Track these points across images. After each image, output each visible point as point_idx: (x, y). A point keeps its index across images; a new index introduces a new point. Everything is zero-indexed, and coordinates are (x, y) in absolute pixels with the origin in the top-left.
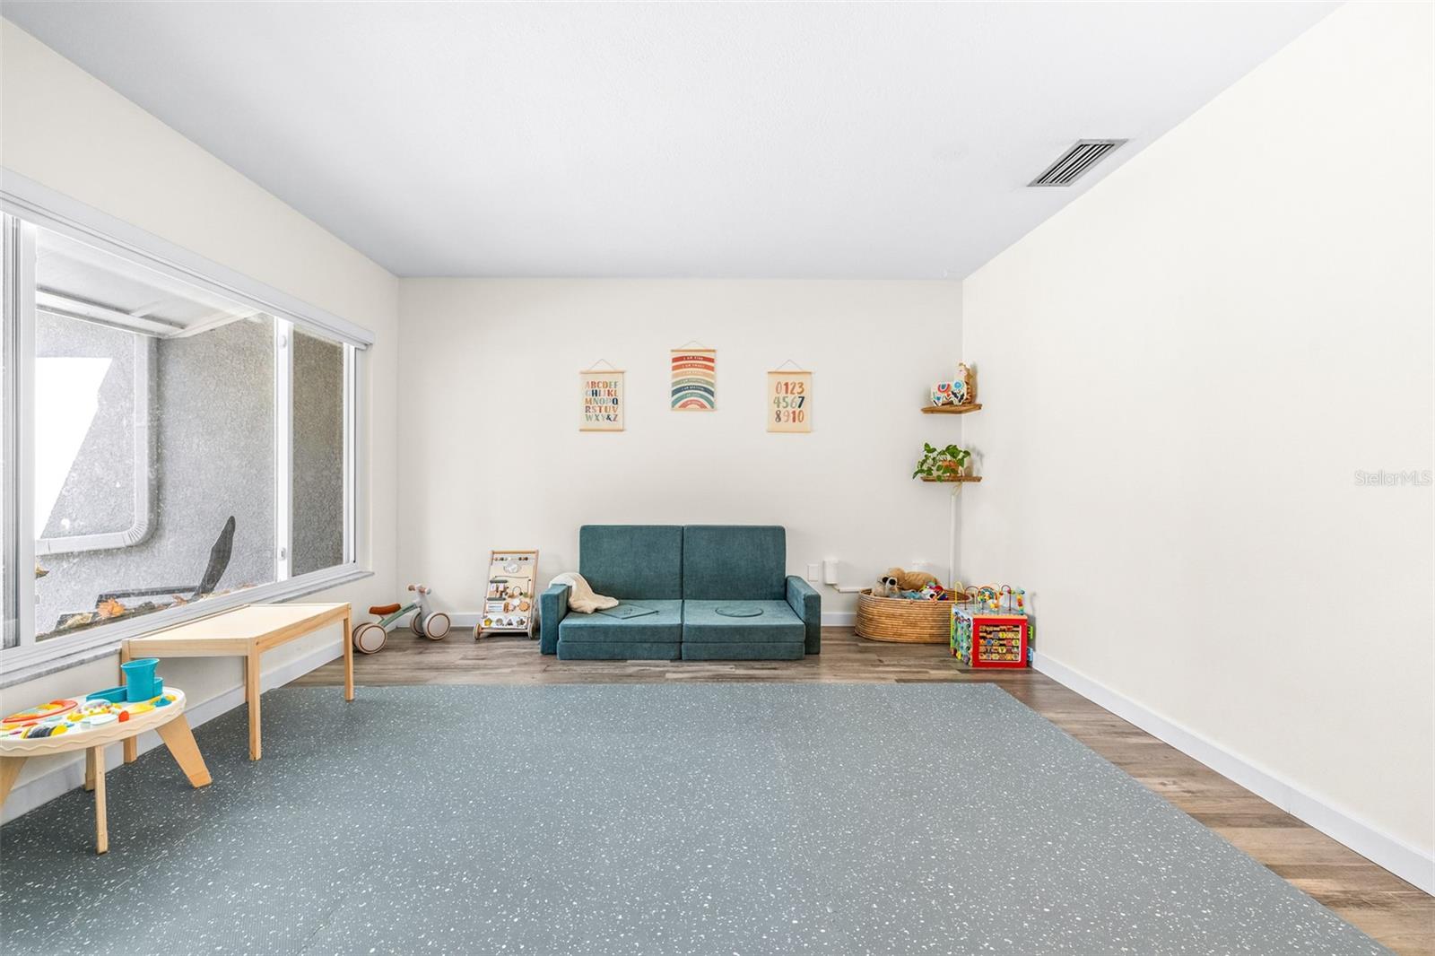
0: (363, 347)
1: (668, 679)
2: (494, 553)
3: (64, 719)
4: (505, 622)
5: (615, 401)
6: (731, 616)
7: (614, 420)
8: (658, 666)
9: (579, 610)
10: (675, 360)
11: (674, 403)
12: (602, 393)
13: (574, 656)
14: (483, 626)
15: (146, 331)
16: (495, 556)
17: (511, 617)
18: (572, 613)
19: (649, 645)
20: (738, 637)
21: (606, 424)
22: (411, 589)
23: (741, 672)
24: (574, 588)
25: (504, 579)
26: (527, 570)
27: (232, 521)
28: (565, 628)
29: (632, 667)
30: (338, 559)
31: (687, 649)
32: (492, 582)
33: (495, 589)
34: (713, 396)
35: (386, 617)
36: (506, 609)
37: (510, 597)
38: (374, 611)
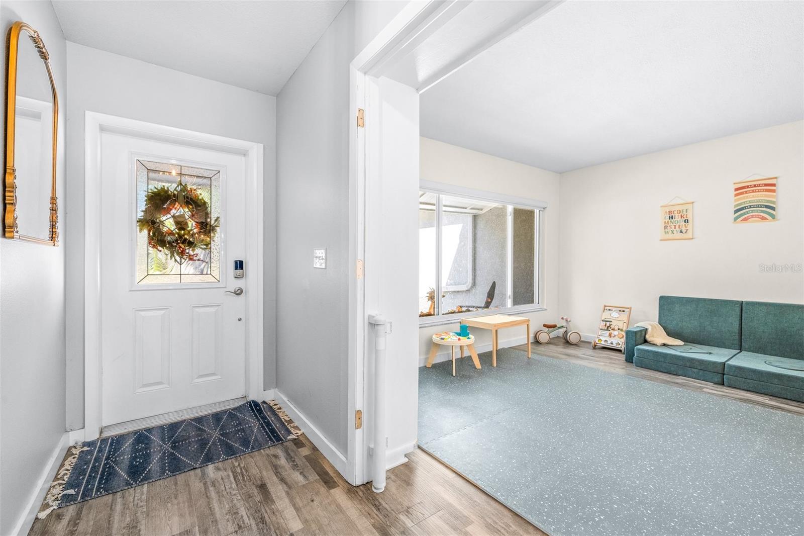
0: (543, 209)
1: (704, 391)
2: (605, 306)
3: (447, 337)
4: (609, 342)
5: (686, 221)
6: (776, 366)
7: (686, 233)
8: (701, 384)
9: (652, 343)
10: (736, 189)
11: (736, 219)
12: (677, 217)
13: (642, 365)
14: (597, 342)
15: (471, 213)
16: (606, 308)
17: (613, 340)
18: (646, 344)
19: (697, 370)
20: (776, 380)
21: (680, 235)
22: (562, 319)
23: (773, 403)
24: (650, 330)
25: (610, 320)
26: (624, 317)
27: (494, 283)
28: (638, 349)
29: (680, 380)
30: (532, 302)
31: (728, 379)
32: (603, 321)
33: (604, 324)
34: (774, 210)
35: (550, 329)
36: (610, 335)
37: (612, 329)
38: (545, 326)
